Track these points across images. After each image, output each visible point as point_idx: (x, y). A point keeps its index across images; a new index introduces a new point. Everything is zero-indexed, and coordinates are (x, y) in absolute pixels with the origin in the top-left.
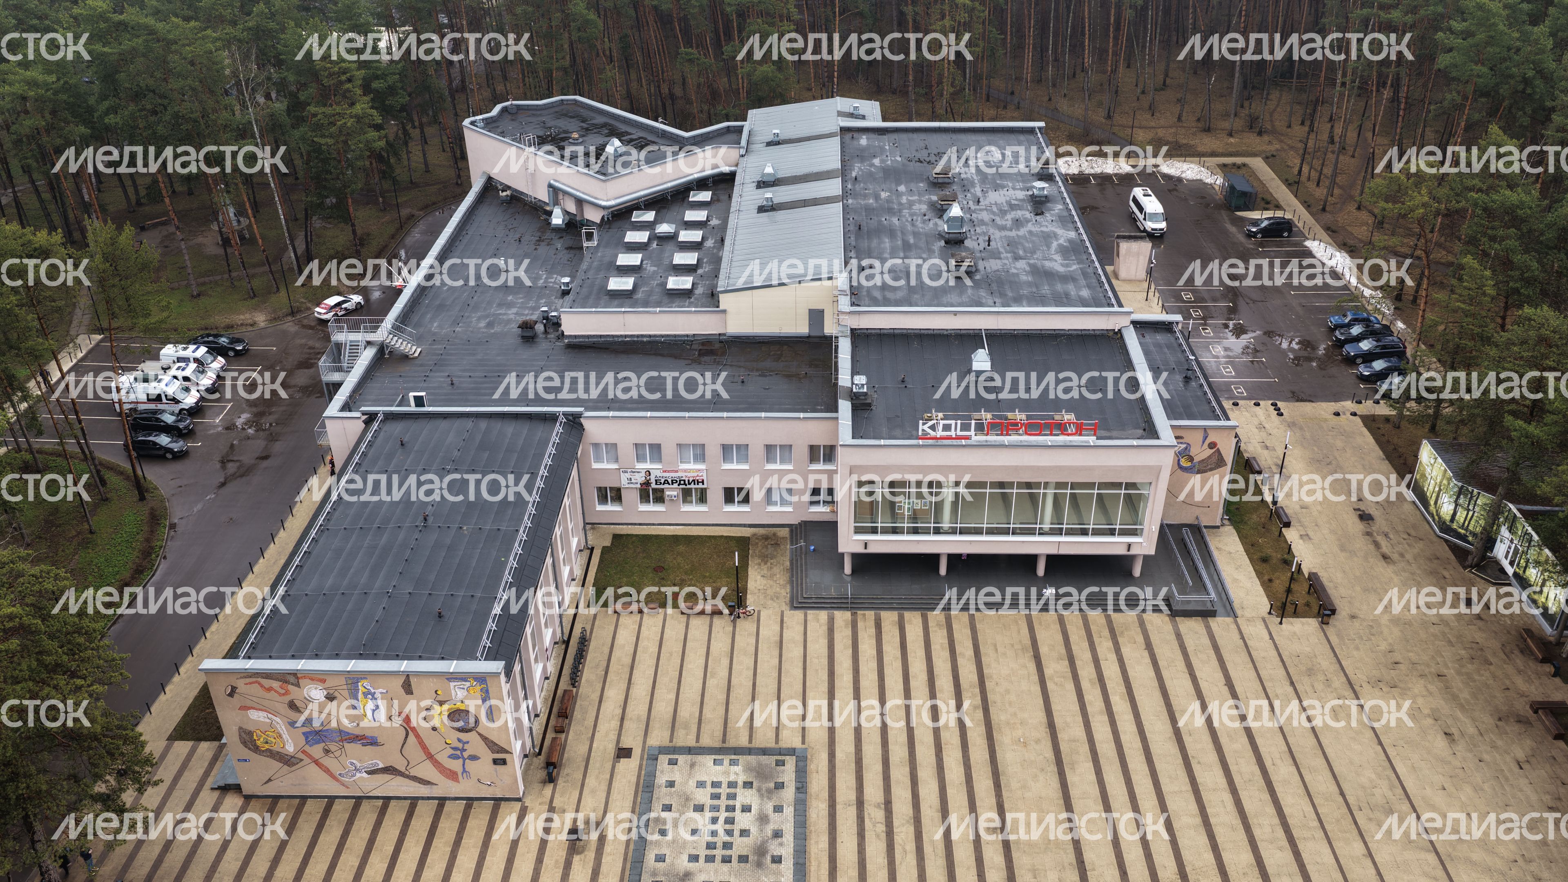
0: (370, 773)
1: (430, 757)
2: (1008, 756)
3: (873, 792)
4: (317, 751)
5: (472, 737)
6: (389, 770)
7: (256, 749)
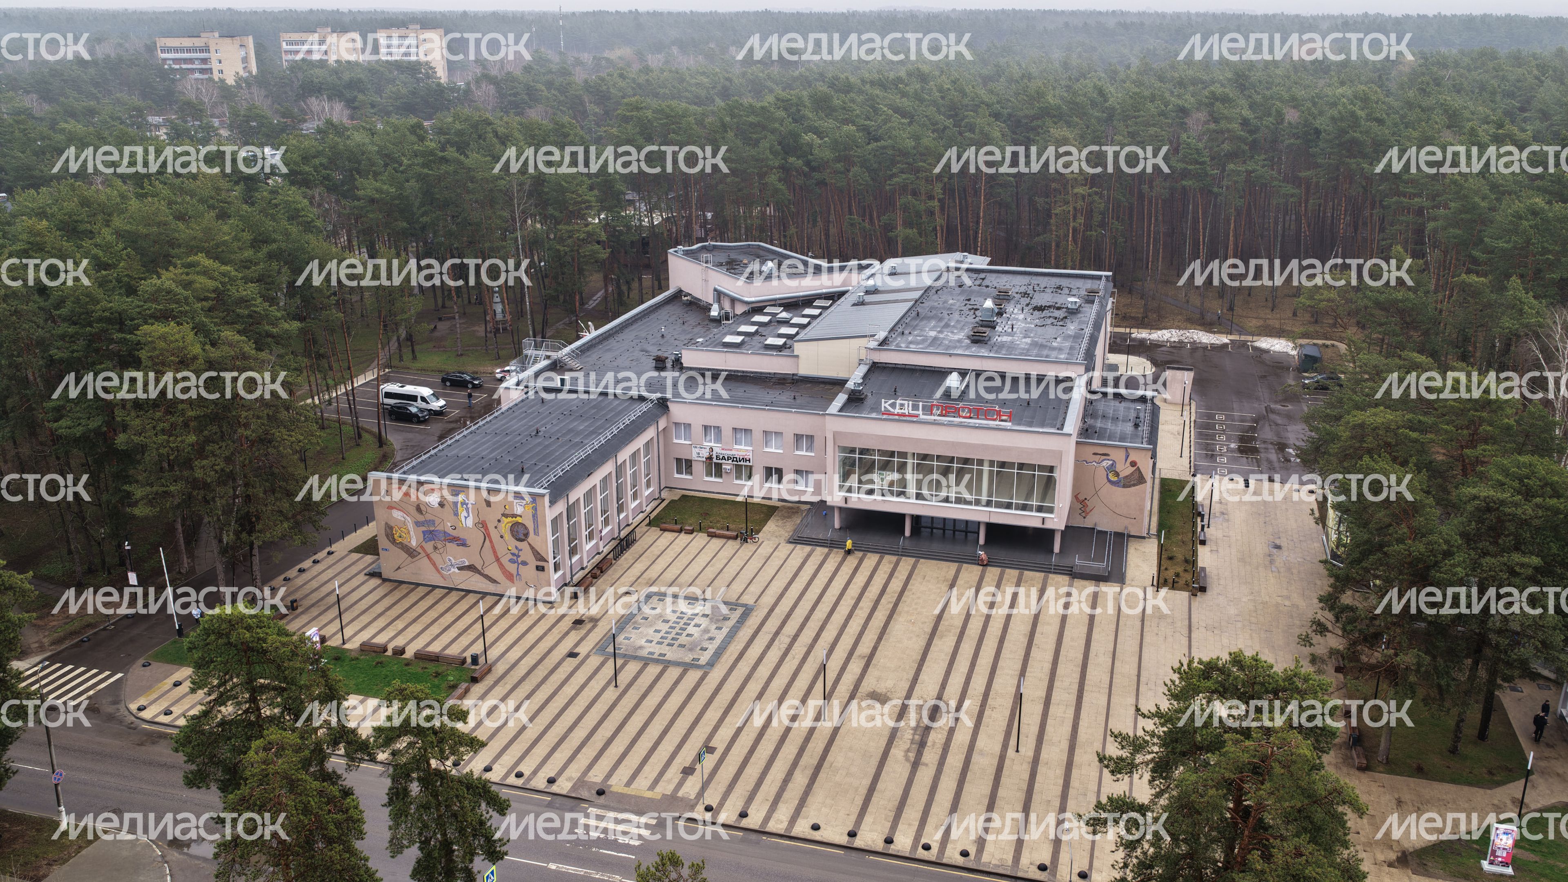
0: (460, 569)
1: (498, 559)
2: (898, 626)
3: (791, 628)
4: (429, 547)
5: (523, 545)
6: (471, 568)
7: (393, 541)
